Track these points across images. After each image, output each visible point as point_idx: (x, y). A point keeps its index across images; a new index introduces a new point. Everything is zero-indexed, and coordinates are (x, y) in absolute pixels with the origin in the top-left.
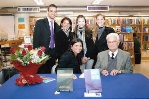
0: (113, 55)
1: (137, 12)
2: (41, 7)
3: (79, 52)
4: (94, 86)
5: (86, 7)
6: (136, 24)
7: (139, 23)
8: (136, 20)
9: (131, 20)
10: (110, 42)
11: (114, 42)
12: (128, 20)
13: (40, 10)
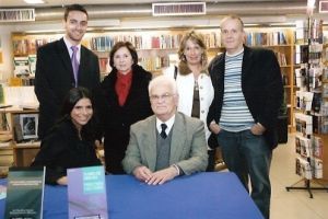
0: (164, 127)
1: (277, 15)
2: (38, 9)
3: (84, 123)
4: (90, 208)
5: (149, 5)
6: (276, 43)
7: (285, 42)
8: (276, 36)
9: (263, 35)
10: (156, 97)
11: (164, 96)
12: (256, 35)
13: (35, 15)
